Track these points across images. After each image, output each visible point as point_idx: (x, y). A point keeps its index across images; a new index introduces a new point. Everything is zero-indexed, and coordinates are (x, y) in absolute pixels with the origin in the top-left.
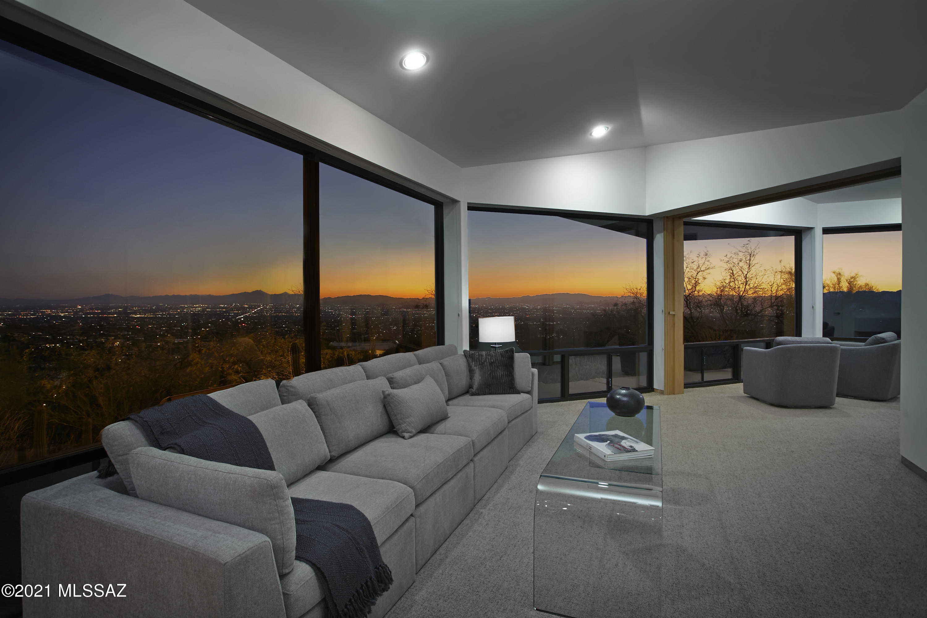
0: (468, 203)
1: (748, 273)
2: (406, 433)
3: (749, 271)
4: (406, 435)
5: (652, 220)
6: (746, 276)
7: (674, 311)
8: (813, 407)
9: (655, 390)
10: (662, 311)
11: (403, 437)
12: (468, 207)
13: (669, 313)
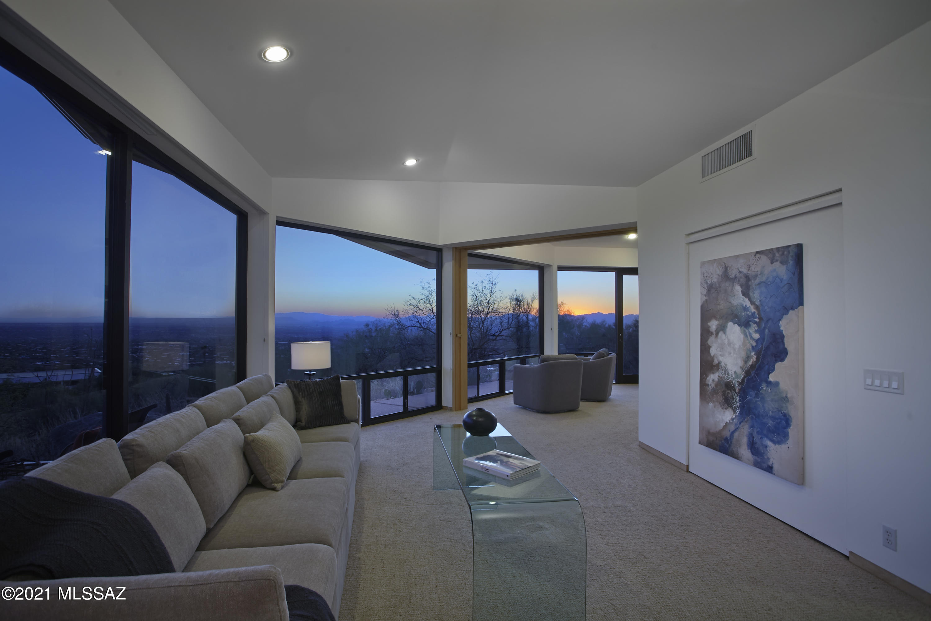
0: (277, 217)
1: (490, 299)
2: (277, 483)
3: (491, 297)
4: (278, 486)
5: (442, 249)
6: (489, 302)
7: (460, 334)
8: (566, 411)
9: (443, 407)
10: (450, 334)
11: (274, 489)
12: (277, 221)
13: (457, 335)
